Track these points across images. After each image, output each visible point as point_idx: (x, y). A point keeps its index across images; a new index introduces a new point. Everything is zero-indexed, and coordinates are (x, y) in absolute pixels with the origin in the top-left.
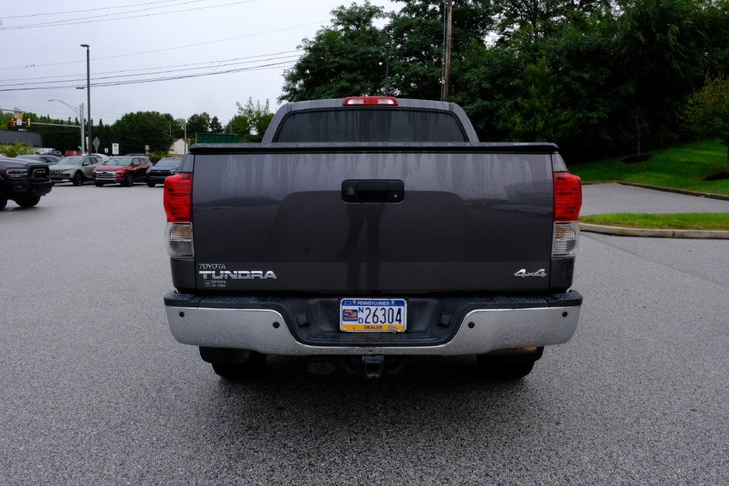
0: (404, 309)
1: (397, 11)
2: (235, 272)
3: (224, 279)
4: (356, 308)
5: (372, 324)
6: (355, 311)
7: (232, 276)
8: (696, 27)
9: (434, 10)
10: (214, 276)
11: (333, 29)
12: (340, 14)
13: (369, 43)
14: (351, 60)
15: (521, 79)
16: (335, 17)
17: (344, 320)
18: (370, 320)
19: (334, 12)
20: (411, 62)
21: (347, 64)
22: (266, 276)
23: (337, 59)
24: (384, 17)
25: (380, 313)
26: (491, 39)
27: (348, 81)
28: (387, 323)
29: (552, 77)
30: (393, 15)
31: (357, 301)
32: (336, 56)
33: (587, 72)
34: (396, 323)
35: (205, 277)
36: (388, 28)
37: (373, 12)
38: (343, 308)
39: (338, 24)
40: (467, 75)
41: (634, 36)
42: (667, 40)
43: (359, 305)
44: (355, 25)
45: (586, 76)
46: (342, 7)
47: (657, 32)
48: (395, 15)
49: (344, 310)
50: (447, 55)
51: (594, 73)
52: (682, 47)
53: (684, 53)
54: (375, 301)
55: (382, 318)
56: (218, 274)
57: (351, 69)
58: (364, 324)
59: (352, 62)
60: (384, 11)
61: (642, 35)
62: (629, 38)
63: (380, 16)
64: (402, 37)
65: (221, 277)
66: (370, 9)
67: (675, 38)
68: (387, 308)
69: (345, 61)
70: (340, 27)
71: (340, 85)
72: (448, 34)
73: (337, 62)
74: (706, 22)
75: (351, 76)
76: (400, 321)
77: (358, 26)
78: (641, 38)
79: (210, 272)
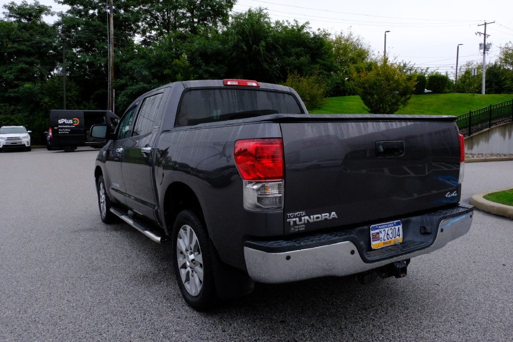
0: (400, 227)
1: (64, 12)
2: (312, 216)
3: (304, 224)
4: (377, 231)
5: (387, 240)
6: (378, 233)
7: (309, 220)
8: (275, 43)
9: (93, 14)
10: (298, 223)
11: (6, 20)
12: (11, 9)
13: (42, 34)
14: (28, 47)
15: (169, 68)
16: (7, 11)
17: (373, 241)
18: (385, 238)
19: (5, 6)
20: (78, 52)
21: (25, 49)
22: (332, 216)
23: (15, 45)
24: (52, 15)
25: (390, 232)
26: (138, 39)
27: (26, 63)
28: (393, 239)
29: (191, 69)
30: (61, 14)
31: (378, 226)
32: (14, 42)
33: (212, 67)
34: (397, 237)
35: (292, 224)
36: (58, 24)
37: (42, 10)
38: (372, 232)
39: (10, 16)
40: (129, 64)
41: (240, 45)
42: (259, 50)
43: (380, 229)
44: (26, 18)
45: (212, 70)
46: (13, 3)
47: (253, 45)
48: (63, 15)
49: (373, 234)
50: (111, 49)
51: (217, 68)
52: (268, 54)
53: (269, 58)
54: (387, 224)
55: (391, 236)
56: (300, 220)
57: (29, 54)
58: (383, 241)
59: (29, 48)
60: (52, 10)
61: (245, 45)
62: (236, 46)
63: (49, 13)
64: (70, 32)
65: (303, 222)
66: (39, 7)
67: (264, 48)
68: (393, 228)
69: (23, 47)
70: (13, 19)
71: (20, 66)
72: (111, 33)
73: (16, 48)
74: (280, 40)
75: (28, 60)
76: (399, 235)
77: (28, 20)
78: (244, 46)
79: (294, 219)
